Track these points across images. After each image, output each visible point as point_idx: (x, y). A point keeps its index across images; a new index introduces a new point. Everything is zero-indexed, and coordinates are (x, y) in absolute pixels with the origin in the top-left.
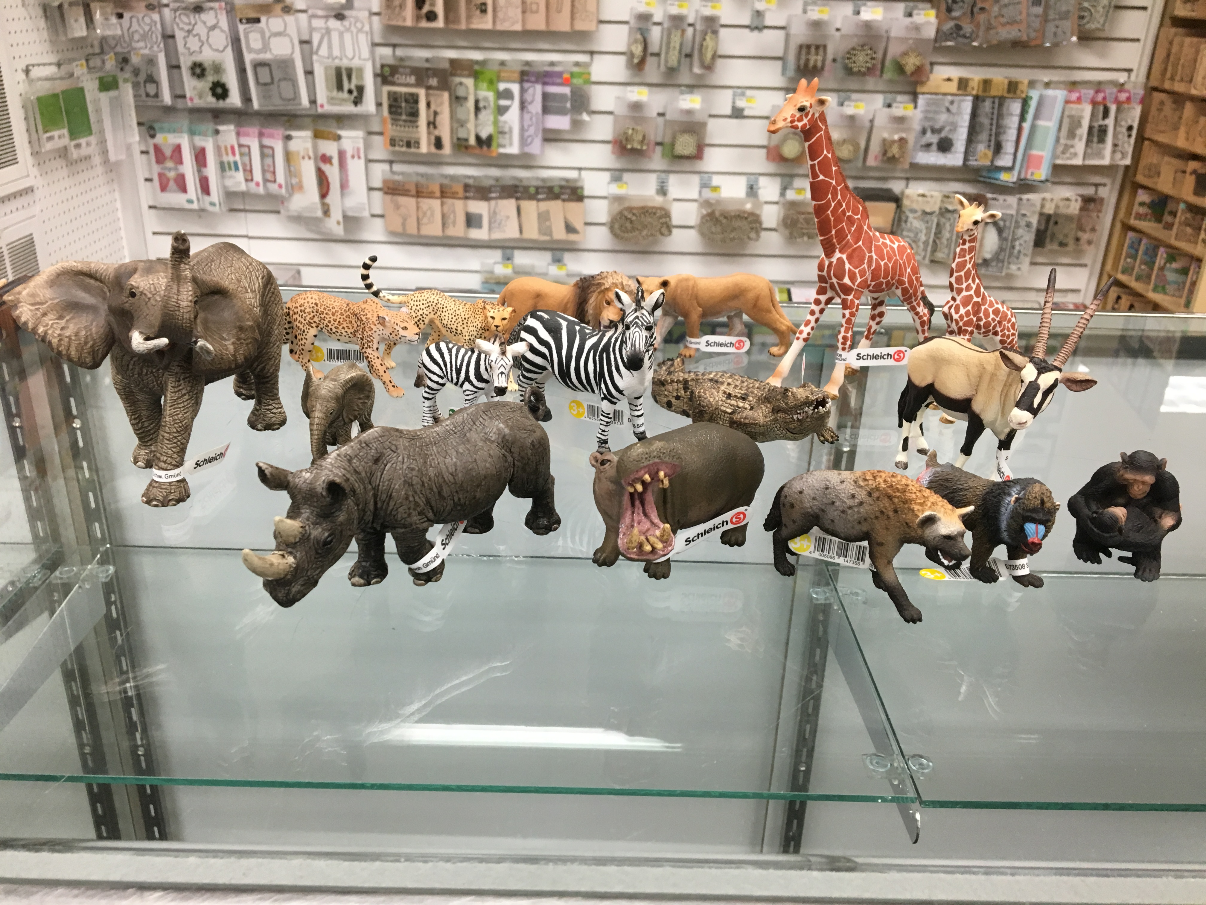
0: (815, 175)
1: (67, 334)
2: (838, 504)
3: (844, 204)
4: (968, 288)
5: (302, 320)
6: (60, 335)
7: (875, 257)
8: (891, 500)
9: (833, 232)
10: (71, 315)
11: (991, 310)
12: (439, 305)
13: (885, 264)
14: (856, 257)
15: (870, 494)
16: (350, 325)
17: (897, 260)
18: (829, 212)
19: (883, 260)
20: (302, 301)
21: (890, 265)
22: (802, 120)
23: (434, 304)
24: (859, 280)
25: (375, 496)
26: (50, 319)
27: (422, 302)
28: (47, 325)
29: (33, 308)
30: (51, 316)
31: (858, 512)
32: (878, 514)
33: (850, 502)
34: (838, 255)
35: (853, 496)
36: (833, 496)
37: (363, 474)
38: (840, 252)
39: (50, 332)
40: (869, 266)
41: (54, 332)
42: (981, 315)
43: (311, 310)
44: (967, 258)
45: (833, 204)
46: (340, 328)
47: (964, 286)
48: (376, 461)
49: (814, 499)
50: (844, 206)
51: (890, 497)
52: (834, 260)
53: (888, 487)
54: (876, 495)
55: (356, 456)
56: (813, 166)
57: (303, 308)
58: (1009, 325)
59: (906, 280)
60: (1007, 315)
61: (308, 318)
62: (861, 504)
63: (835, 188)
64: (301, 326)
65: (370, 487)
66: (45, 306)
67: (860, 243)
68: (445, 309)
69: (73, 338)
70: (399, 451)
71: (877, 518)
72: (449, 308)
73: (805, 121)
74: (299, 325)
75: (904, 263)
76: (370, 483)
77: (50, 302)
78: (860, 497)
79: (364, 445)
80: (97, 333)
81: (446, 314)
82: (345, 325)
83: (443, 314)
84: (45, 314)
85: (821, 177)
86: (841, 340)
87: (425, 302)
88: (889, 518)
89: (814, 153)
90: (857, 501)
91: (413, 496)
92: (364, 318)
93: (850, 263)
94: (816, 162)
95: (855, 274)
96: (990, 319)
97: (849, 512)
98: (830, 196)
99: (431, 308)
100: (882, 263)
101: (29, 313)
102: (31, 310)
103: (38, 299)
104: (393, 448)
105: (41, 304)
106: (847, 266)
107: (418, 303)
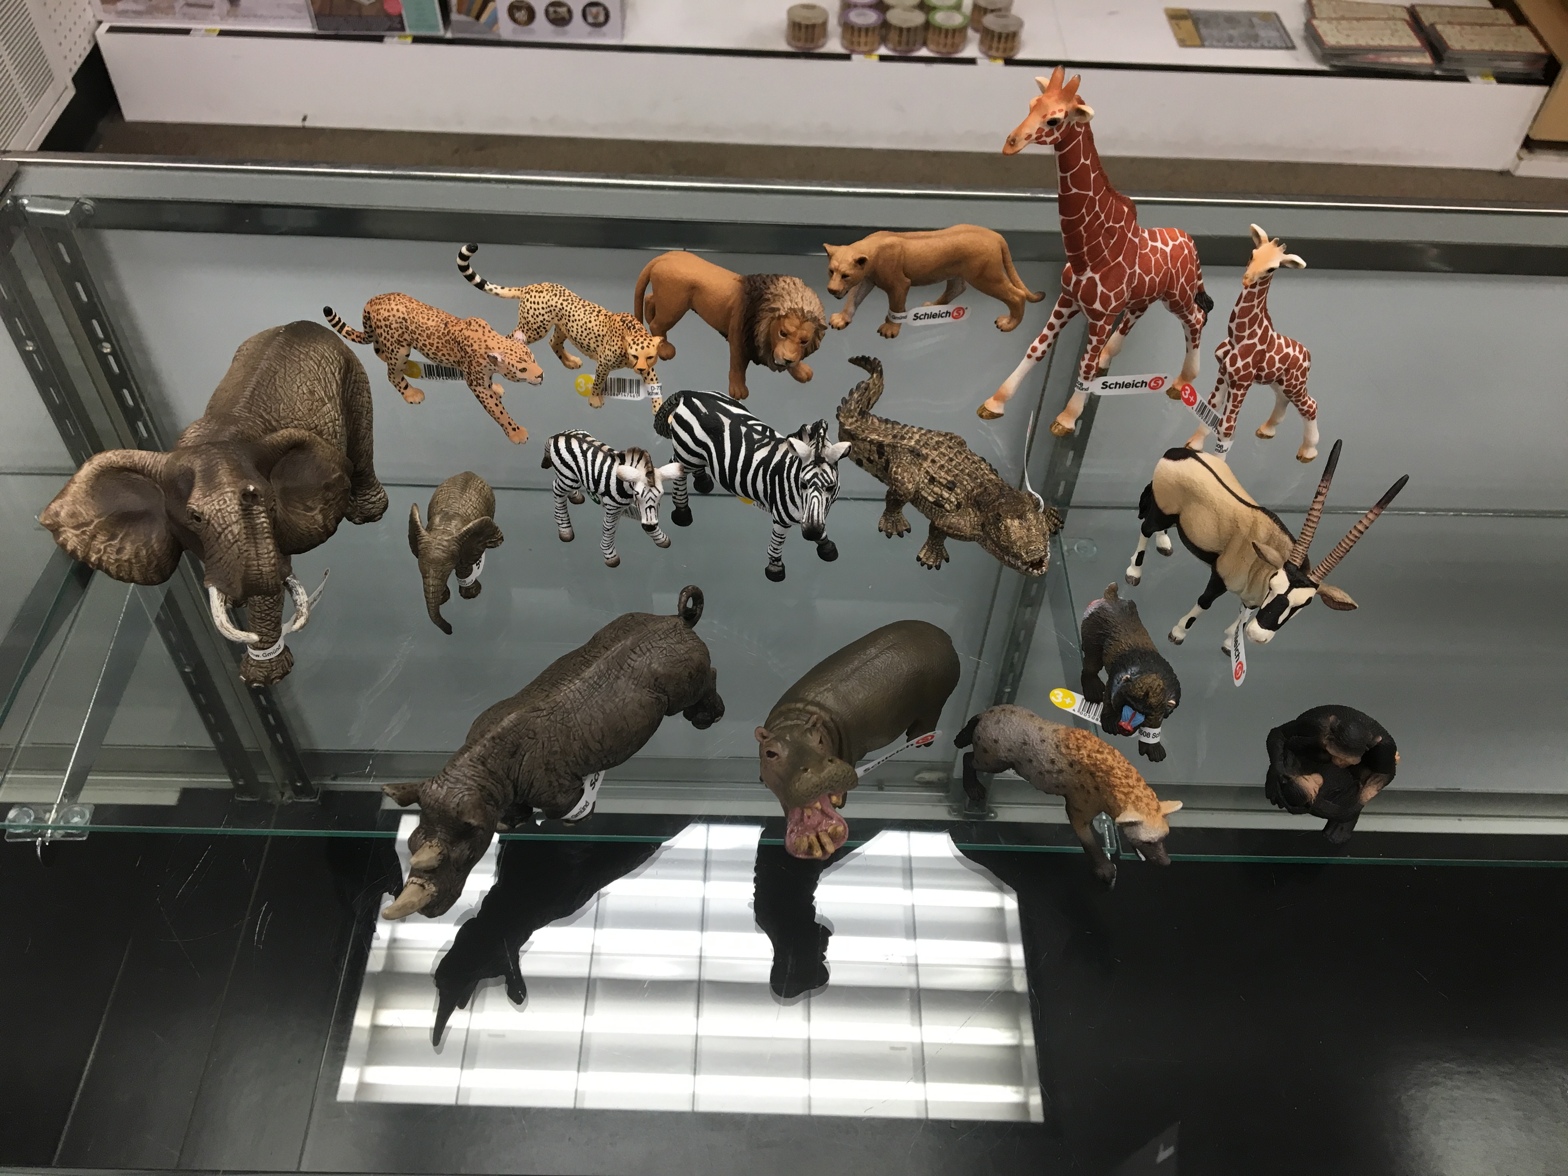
0: (1065, 188)
1: (126, 557)
2: (1035, 764)
3: (1103, 216)
4: (1252, 336)
5: (389, 337)
6: (117, 560)
7: (1138, 271)
8: (1094, 777)
9: (1085, 249)
10: (125, 531)
11: (1277, 358)
12: (564, 312)
13: (1152, 279)
14: (1112, 277)
15: (1071, 765)
16: (451, 353)
17: (1169, 268)
18: (1081, 228)
19: (1148, 273)
20: (386, 314)
21: (1158, 280)
22: (1053, 134)
23: (557, 309)
24: (1114, 304)
25: (515, 787)
26: (99, 543)
27: (541, 306)
28: (99, 550)
29: (78, 532)
30: (101, 538)
31: (1057, 778)
32: (1078, 786)
33: (1048, 766)
34: (1089, 273)
35: (1053, 762)
36: (1031, 754)
37: (501, 772)
38: (1092, 270)
39: (105, 558)
40: (1128, 286)
41: (109, 557)
42: (1264, 364)
43: (398, 325)
44: (1256, 302)
45: (1087, 219)
46: (440, 354)
47: (1247, 332)
48: (513, 754)
49: (1010, 750)
50: (1103, 218)
51: (1092, 774)
52: (1084, 279)
53: (1092, 765)
54: (1077, 768)
55: (490, 755)
56: (1063, 179)
57: (388, 323)
58: (1299, 373)
59: (1177, 293)
60: (1298, 359)
61: (396, 336)
62: (1060, 771)
63: (1092, 200)
64: (388, 344)
65: (508, 781)
66: (92, 527)
67: (1120, 258)
68: (572, 318)
69: (134, 561)
70: (537, 737)
71: (1076, 788)
72: (577, 317)
73: (1057, 134)
74: (385, 342)
75: (1177, 271)
76: (508, 777)
77: (96, 521)
78: (1060, 766)
79: (498, 741)
80: (160, 550)
81: (575, 324)
82: (445, 352)
83: (570, 324)
84: (93, 537)
85: (1074, 191)
86: (1083, 369)
87: (544, 305)
88: (1089, 792)
89: (1065, 163)
90: (1056, 767)
91: (557, 780)
92: (469, 350)
93: (1103, 285)
94: (1068, 174)
95: (1110, 297)
96: (1274, 369)
97: (1047, 776)
98: (1084, 210)
99: (554, 313)
100: (1147, 279)
101: (75, 538)
102: (77, 536)
103: (81, 520)
104: (531, 735)
105: (87, 524)
106: (1100, 288)
107: (536, 306)
